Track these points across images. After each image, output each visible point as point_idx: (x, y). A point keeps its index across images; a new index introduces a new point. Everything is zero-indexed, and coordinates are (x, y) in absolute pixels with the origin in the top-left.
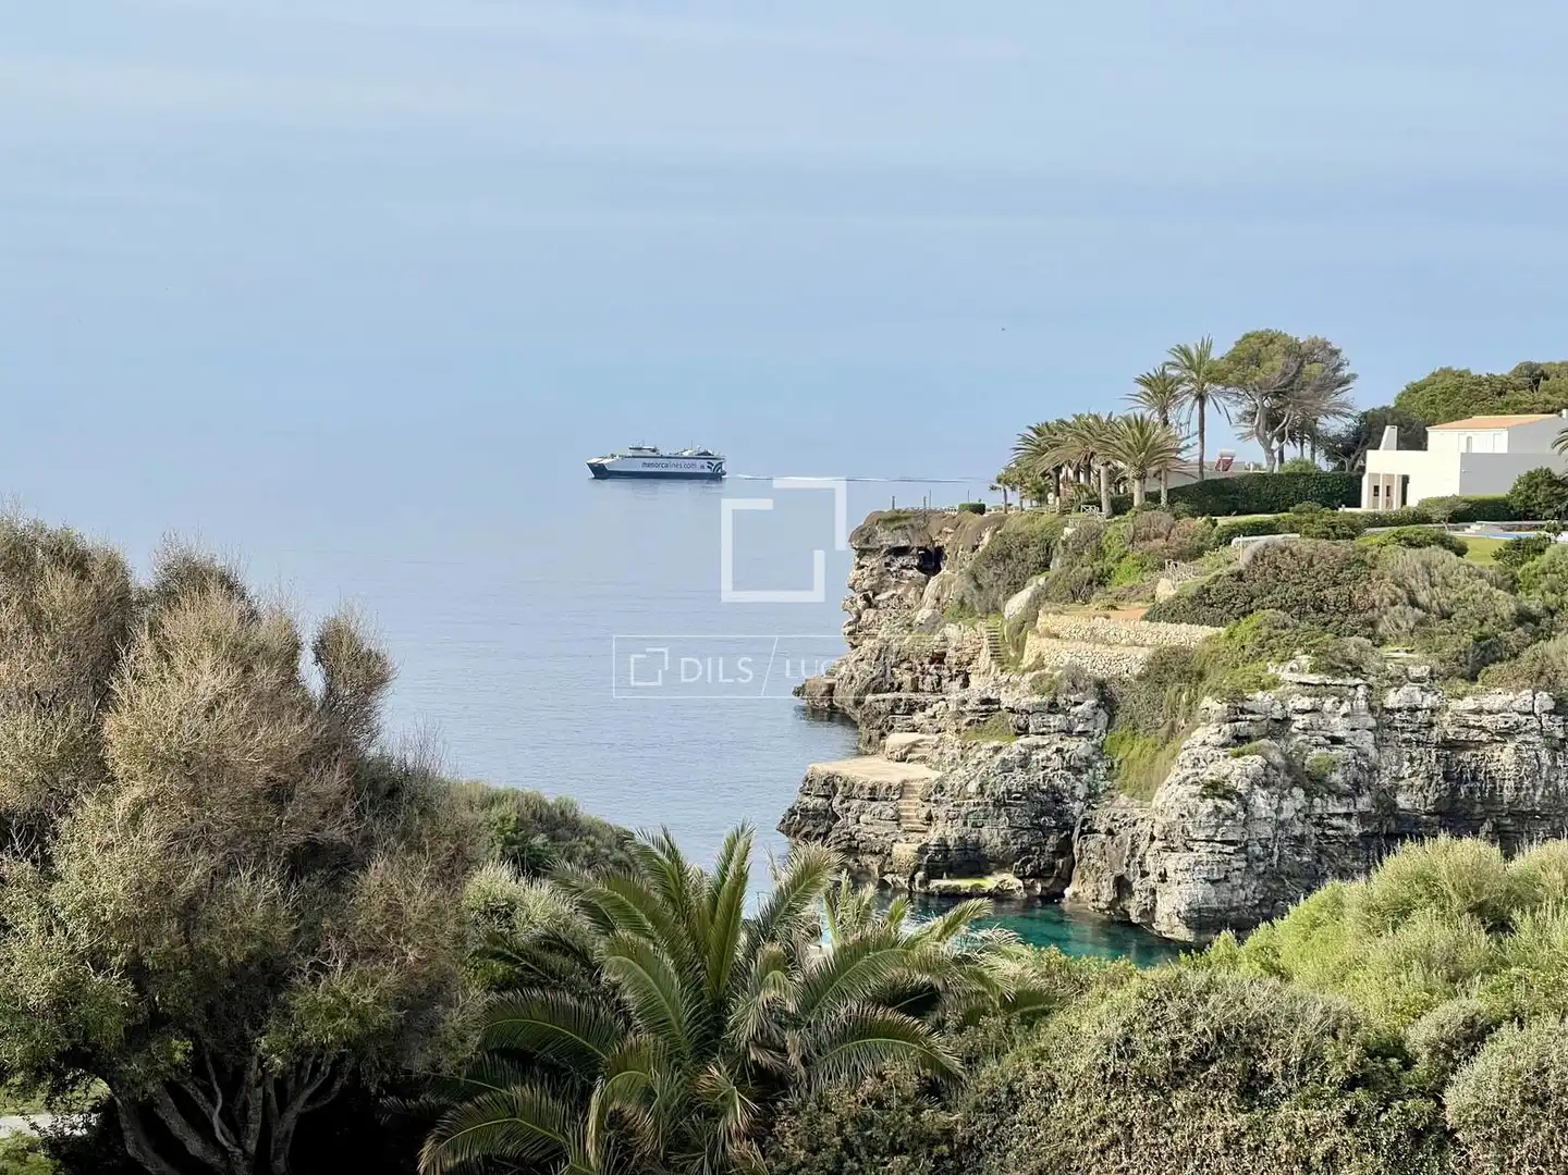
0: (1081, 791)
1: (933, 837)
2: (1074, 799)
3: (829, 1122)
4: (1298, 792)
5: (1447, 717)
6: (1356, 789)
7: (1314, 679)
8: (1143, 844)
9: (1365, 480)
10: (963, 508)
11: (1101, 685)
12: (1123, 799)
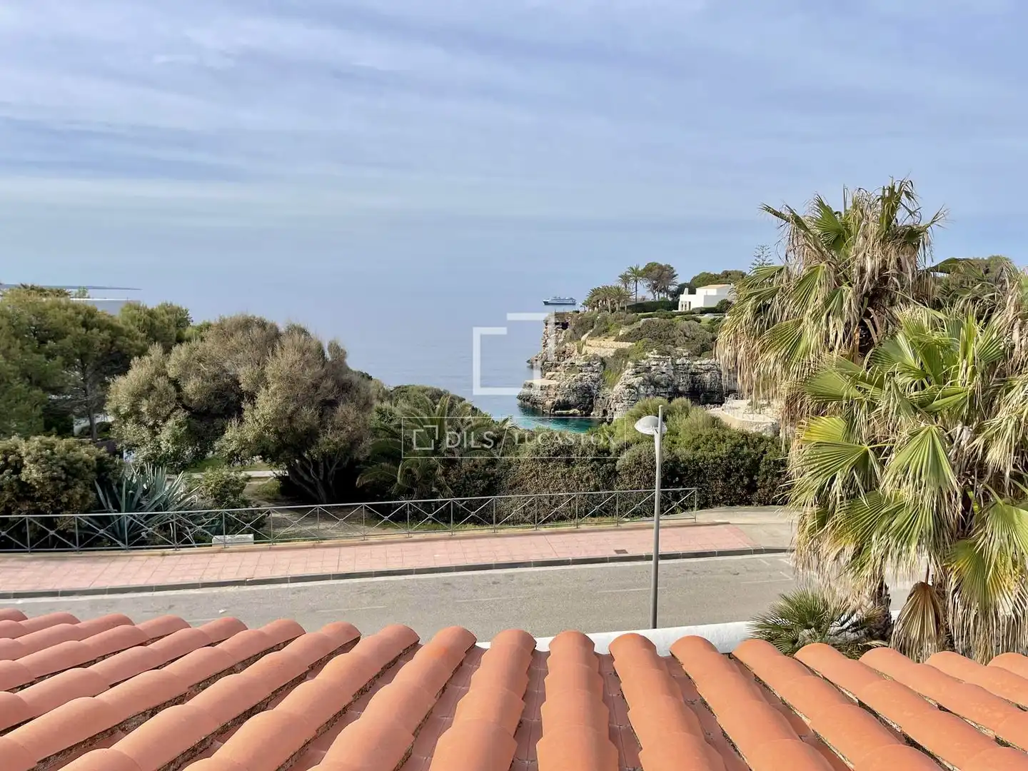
0: (596, 387)
1: (556, 400)
2: (594, 389)
3: (463, 472)
4: (652, 387)
5: (693, 366)
6: (668, 385)
7: (658, 356)
8: (611, 401)
9: (680, 303)
10: (574, 312)
11: (602, 359)
12: (607, 389)
